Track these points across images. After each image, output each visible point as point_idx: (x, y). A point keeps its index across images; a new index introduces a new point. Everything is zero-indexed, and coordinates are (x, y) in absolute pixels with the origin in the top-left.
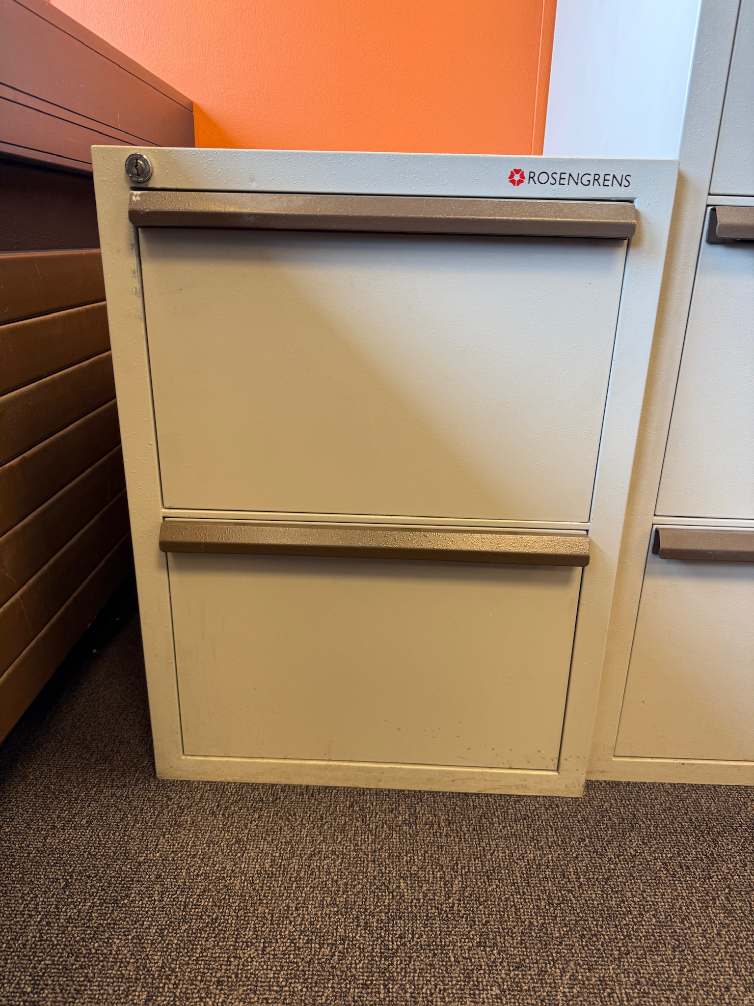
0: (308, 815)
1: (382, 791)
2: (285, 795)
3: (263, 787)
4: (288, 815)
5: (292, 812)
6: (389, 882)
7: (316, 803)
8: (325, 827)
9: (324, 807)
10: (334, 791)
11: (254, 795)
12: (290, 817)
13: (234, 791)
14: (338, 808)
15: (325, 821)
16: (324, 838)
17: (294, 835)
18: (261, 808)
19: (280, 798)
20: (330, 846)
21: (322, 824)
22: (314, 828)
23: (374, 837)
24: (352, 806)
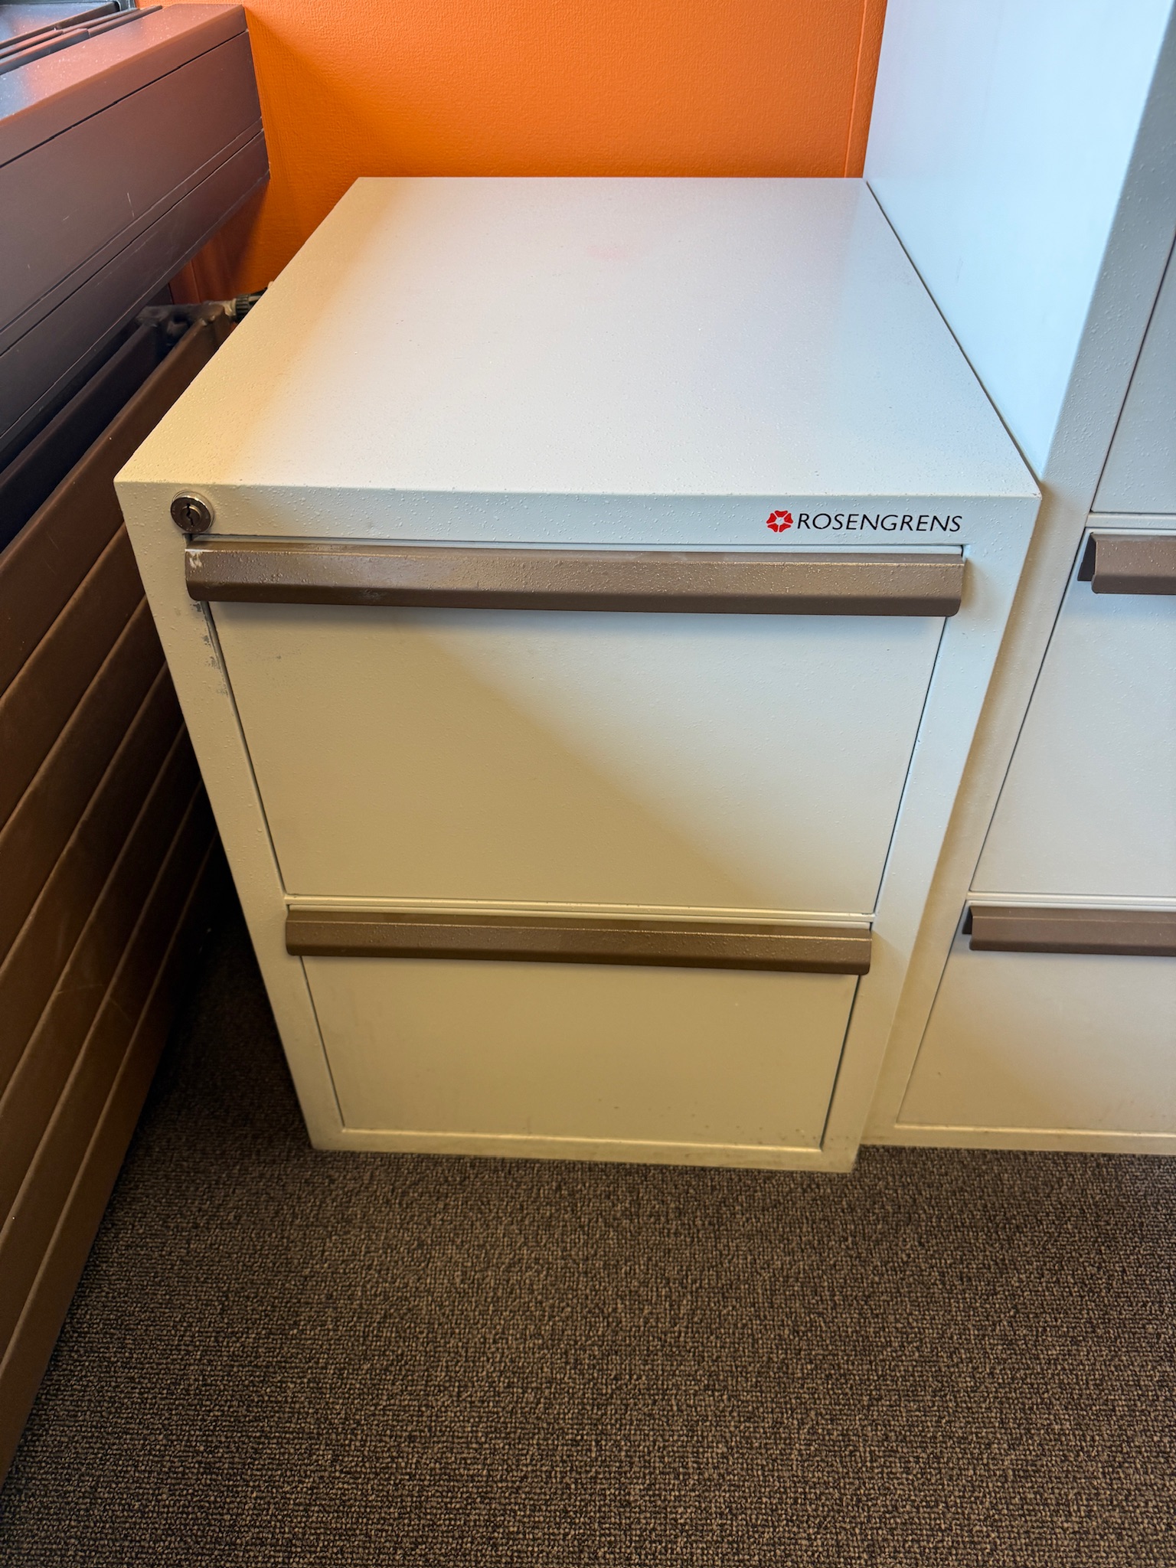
0: (505, 1203)
1: (596, 1164)
2: (475, 1171)
3: (447, 1160)
4: (480, 1203)
5: (485, 1199)
6: (604, 1304)
7: (515, 1184)
8: (527, 1222)
9: (525, 1190)
10: (537, 1165)
11: (437, 1173)
12: (483, 1207)
13: (411, 1167)
14: (542, 1191)
15: (525, 1212)
16: (525, 1238)
17: (488, 1234)
18: (447, 1194)
19: (469, 1177)
20: (532, 1252)
21: (522, 1217)
22: (512, 1224)
23: (586, 1237)
24: (559, 1188)
